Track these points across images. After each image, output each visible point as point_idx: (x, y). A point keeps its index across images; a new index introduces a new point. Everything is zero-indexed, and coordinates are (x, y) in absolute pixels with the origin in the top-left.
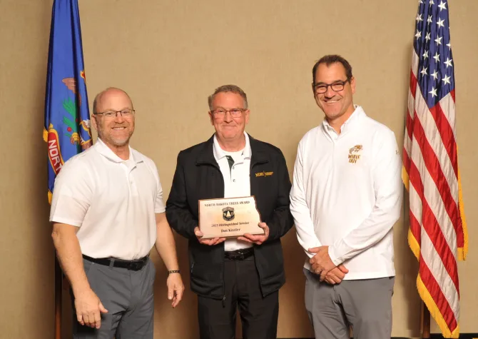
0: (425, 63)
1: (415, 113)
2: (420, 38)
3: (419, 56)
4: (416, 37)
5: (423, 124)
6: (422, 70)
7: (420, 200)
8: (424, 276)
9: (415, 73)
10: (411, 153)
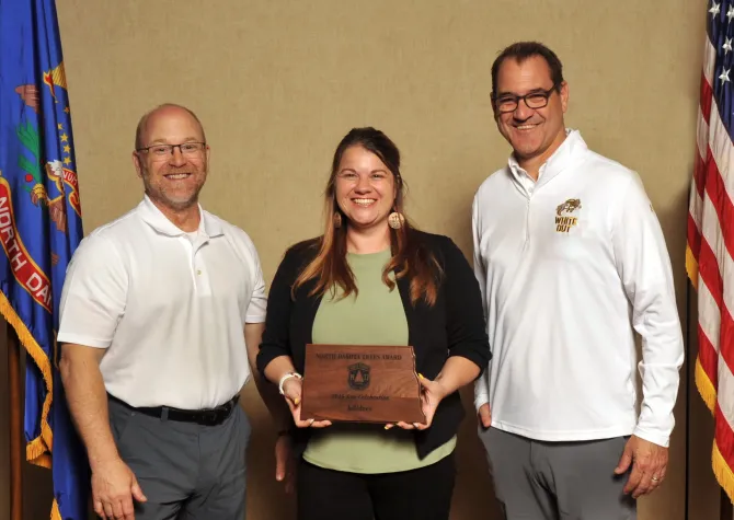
0: (726, 61)
1: (709, 150)
2: (719, 15)
3: (716, 47)
4: (711, 14)
5: (722, 171)
6: (721, 73)
7: (717, 307)
8: (724, 445)
9: (709, 77)
10: (701, 223)
